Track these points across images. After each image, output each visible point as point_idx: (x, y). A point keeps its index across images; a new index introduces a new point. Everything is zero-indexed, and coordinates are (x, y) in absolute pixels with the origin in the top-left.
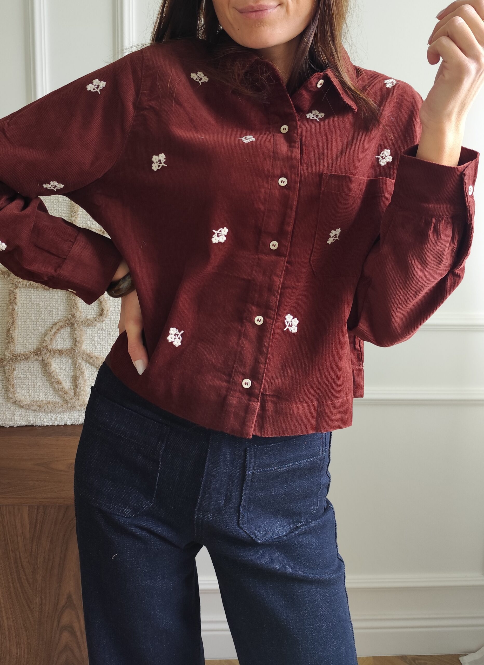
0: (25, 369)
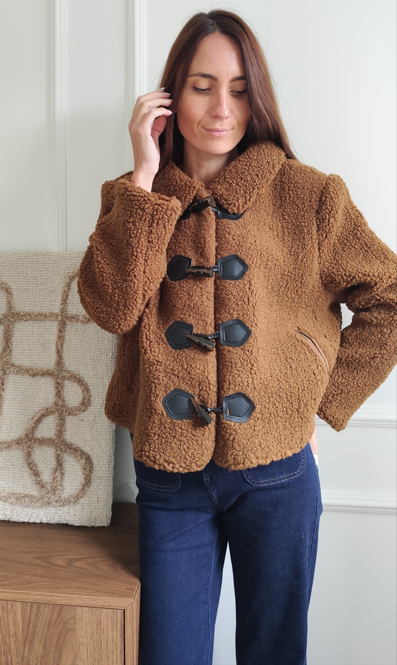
0: (6, 458)
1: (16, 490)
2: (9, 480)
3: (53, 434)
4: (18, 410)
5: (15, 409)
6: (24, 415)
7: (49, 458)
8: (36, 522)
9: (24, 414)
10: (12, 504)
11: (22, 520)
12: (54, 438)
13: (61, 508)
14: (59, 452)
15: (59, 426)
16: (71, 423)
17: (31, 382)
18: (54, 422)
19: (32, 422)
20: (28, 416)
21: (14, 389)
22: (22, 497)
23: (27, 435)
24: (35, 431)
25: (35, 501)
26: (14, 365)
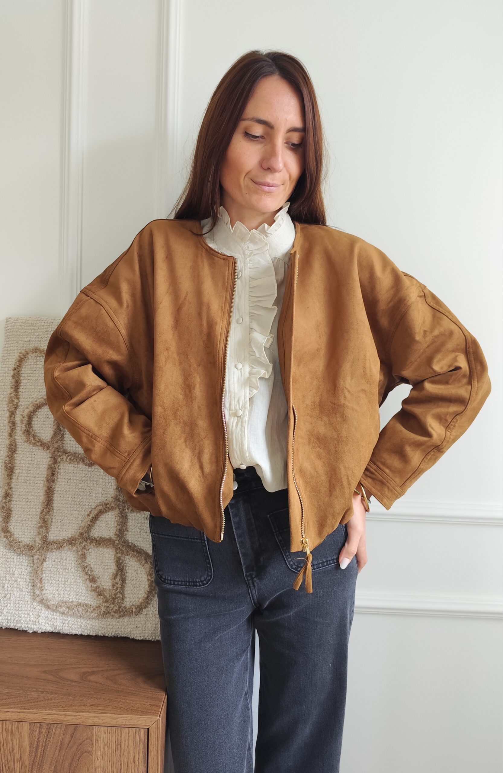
1: (68, 598)
2: (60, 586)
3: (112, 534)
4: (70, 506)
5: (67, 504)
6: (78, 511)
7: (107, 561)
8: (91, 634)
9: (78, 509)
10: (63, 613)
11: (74, 632)
12: (114, 539)
13: (121, 620)
14: (119, 555)
15: (120, 525)
16: (134, 522)
17: (86, 472)
18: (113, 520)
19: (87, 520)
20: (83, 513)
21: (66, 480)
22: (75, 605)
23: (81, 534)
24: (91, 530)
25: (90, 611)
26: (67, 452)
